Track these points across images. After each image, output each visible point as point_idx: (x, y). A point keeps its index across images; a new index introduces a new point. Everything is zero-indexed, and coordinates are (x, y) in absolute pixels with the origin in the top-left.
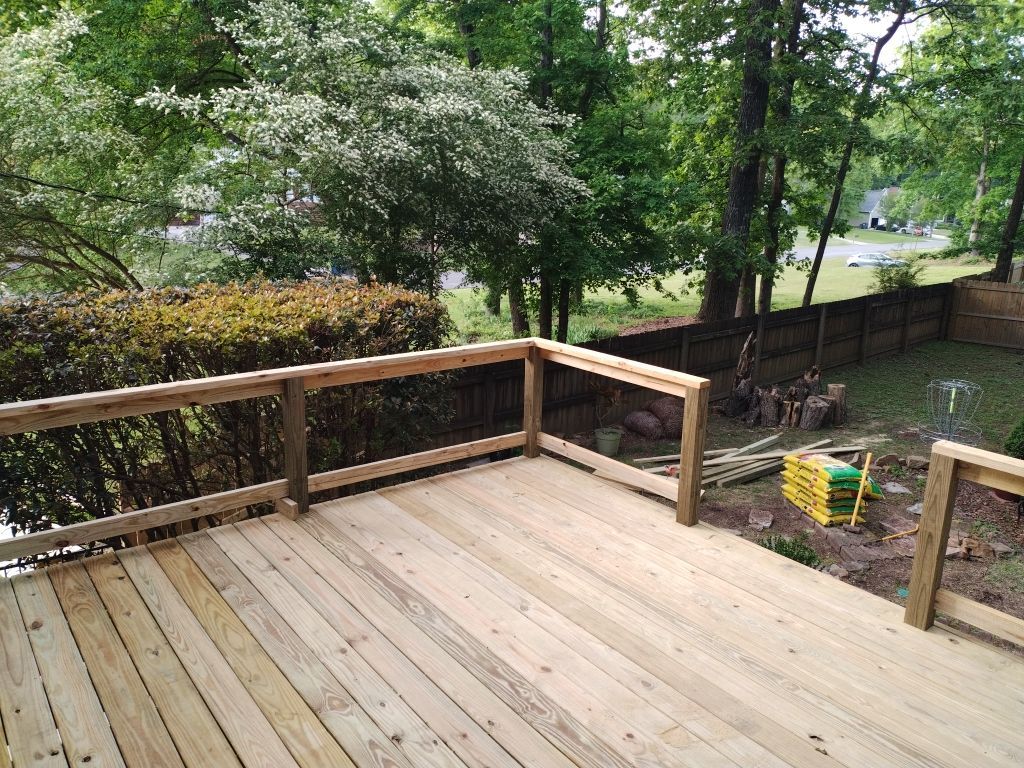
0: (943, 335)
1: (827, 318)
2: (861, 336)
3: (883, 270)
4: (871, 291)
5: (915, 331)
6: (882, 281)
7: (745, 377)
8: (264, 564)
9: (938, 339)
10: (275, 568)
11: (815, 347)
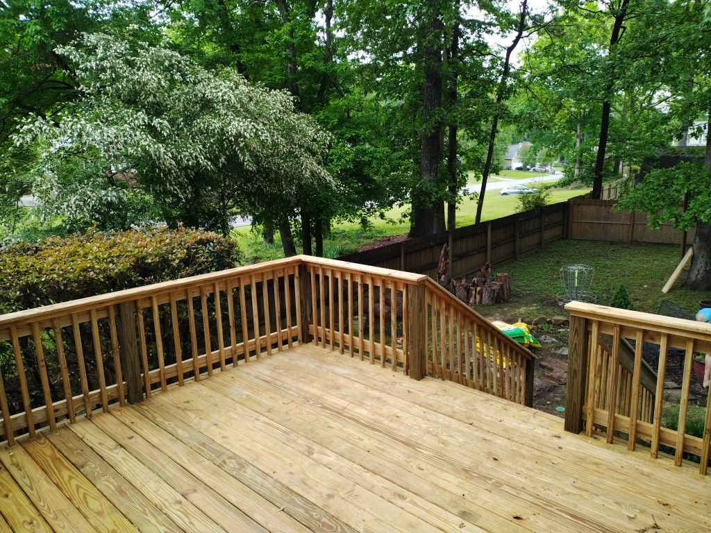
0: (565, 236)
1: (492, 230)
2: (514, 240)
3: (524, 196)
4: (518, 211)
5: (548, 235)
6: (524, 204)
7: (444, 273)
8: (112, 444)
9: (562, 239)
10: (121, 446)
11: (486, 250)
